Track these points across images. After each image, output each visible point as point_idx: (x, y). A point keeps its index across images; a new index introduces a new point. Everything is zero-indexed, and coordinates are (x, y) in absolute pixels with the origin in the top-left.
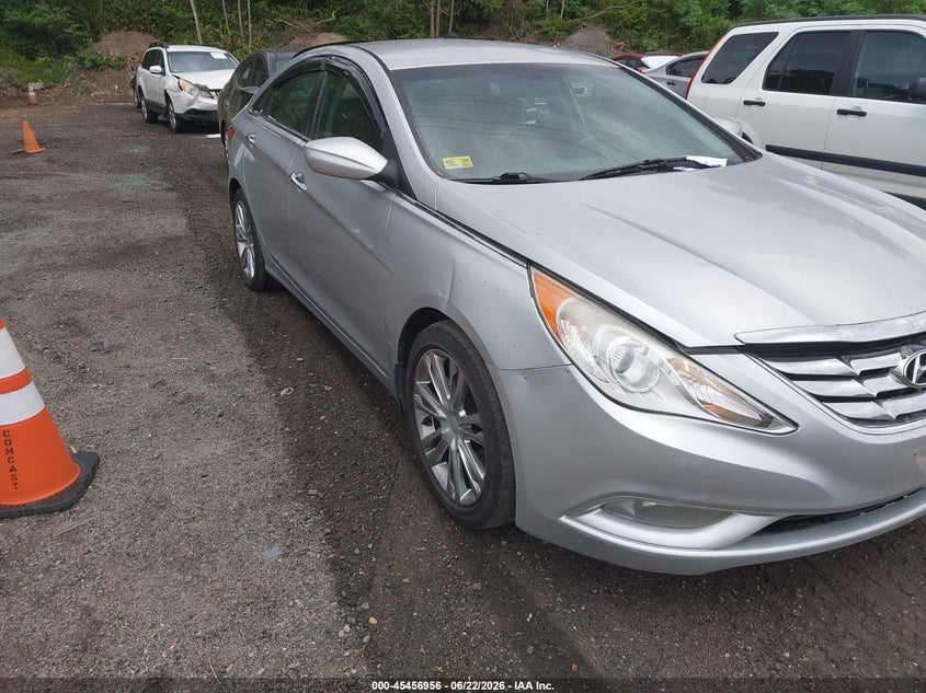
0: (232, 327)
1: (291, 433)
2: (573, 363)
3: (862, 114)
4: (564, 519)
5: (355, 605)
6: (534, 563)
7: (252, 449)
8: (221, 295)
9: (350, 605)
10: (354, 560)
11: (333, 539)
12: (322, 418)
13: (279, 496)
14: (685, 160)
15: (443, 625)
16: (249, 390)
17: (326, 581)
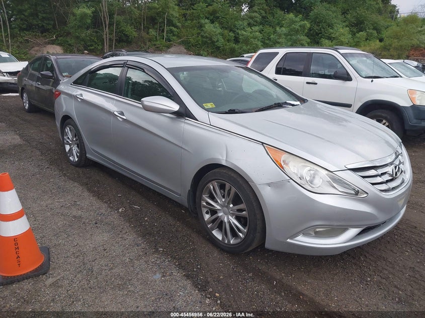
0: (76, 184)
1: (135, 227)
2: (291, 179)
3: (316, 84)
4: (289, 240)
5: (206, 290)
6: (267, 263)
7: (120, 236)
8: (60, 170)
9: (204, 290)
10: (195, 273)
11: (180, 266)
12: (146, 219)
13: (146, 253)
14: (286, 103)
15: (246, 291)
16: (103, 211)
17: (188, 284)
